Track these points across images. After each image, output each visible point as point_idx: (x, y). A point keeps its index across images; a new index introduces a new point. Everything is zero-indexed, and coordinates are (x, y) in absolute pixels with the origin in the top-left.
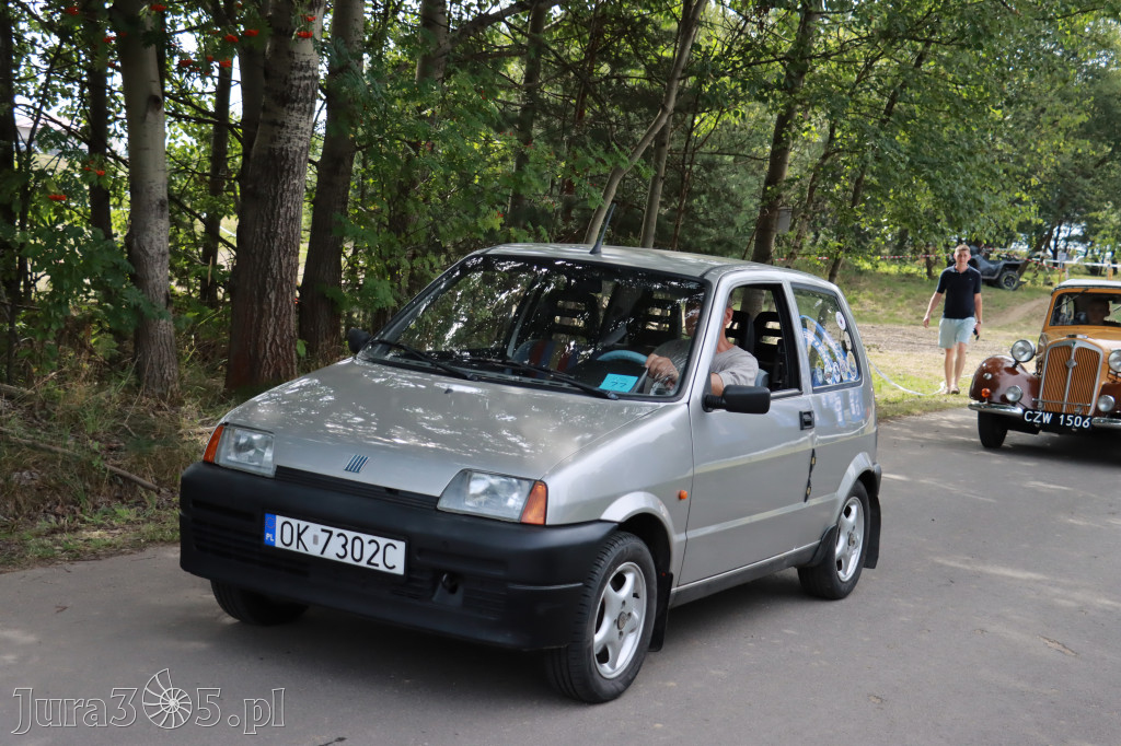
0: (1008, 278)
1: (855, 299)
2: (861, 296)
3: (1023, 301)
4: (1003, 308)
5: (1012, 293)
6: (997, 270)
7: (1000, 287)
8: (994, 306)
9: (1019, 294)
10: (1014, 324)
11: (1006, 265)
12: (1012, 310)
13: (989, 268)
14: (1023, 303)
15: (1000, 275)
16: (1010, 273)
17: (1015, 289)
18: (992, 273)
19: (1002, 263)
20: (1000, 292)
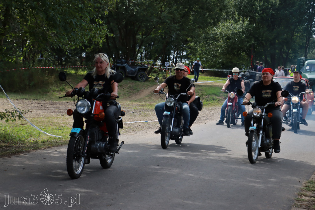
0: (141, 75)
1: (64, 89)
2: (67, 87)
3: (148, 87)
4: (138, 91)
5: (143, 83)
6: (135, 71)
7: (137, 80)
8: (134, 90)
9: (147, 83)
10: (143, 99)
11: (139, 69)
12: (143, 91)
13: (132, 70)
14: (148, 88)
15: (137, 74)
16: (142, 73)
17: (145, 81)
18: (133, 73)
19: (138, 68)
20: (138, 83)
